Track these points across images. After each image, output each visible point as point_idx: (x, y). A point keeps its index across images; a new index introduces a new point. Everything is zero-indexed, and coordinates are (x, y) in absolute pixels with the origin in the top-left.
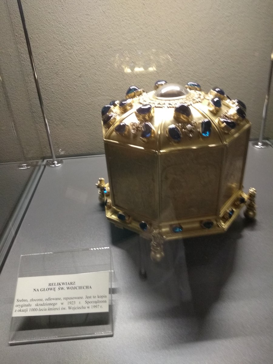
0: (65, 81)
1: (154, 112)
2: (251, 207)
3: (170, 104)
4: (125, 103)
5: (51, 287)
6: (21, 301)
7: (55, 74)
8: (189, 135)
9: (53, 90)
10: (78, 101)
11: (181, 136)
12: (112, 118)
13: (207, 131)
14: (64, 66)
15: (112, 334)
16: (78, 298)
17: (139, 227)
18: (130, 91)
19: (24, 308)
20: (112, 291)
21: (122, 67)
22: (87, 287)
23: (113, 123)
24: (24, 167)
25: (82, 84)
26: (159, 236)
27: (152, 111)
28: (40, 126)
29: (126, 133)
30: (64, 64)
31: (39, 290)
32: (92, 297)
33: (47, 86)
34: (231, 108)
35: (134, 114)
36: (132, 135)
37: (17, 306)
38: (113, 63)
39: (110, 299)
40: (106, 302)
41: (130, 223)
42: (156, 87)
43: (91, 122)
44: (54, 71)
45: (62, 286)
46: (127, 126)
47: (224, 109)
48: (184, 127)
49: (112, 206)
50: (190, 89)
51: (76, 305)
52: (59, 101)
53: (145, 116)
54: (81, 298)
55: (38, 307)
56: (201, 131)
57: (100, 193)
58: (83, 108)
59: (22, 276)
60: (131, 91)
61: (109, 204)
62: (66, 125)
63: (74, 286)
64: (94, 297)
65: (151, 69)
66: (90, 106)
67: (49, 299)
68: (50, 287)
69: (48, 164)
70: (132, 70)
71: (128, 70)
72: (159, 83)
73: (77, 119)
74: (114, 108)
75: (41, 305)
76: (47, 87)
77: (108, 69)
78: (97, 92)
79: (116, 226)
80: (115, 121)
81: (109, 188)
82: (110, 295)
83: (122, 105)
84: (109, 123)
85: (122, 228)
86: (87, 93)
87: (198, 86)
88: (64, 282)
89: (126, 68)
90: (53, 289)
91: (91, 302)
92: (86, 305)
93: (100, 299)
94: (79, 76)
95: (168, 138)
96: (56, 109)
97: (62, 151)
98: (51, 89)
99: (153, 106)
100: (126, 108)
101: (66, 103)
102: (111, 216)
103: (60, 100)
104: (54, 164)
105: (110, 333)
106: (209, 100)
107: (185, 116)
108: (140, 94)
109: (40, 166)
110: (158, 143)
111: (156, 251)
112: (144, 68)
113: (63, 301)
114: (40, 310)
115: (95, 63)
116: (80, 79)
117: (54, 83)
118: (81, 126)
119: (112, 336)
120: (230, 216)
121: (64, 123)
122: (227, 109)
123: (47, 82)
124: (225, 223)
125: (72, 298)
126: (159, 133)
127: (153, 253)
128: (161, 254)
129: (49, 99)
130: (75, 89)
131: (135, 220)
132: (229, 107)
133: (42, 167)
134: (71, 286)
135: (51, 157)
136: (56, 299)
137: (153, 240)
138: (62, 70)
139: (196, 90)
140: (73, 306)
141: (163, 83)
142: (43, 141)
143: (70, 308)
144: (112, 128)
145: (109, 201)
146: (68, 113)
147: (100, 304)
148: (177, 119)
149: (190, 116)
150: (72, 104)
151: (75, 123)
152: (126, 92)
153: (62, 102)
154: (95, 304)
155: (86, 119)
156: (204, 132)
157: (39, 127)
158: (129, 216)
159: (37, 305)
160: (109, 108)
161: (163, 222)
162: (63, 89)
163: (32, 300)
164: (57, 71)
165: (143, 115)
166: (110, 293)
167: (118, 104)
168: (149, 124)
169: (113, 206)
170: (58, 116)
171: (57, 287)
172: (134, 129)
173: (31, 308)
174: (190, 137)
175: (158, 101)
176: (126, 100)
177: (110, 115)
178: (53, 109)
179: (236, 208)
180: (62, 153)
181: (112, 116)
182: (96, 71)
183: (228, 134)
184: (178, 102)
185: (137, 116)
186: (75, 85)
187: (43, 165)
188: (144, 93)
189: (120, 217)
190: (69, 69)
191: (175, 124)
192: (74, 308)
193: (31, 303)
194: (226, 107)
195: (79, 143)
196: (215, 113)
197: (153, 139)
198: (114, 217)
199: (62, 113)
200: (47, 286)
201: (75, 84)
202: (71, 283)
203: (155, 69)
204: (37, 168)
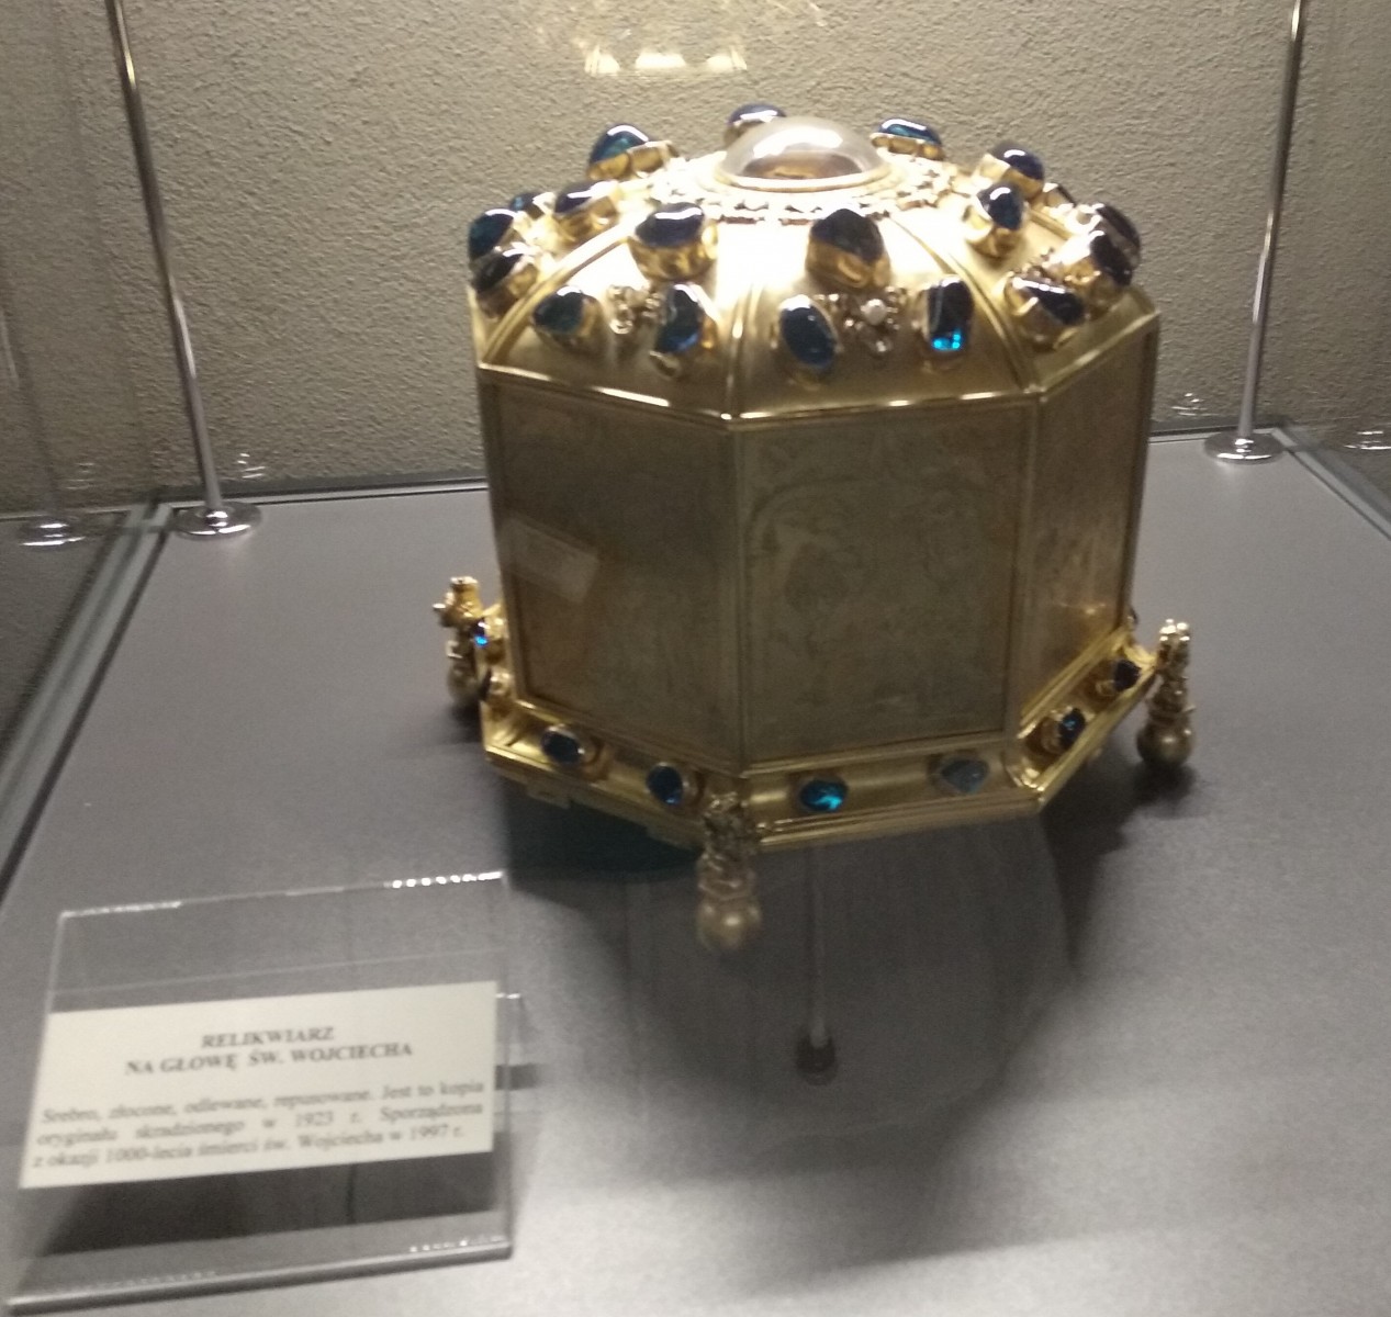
0: (278, 104)
1: (715, 241)
2: (1168, 711)
3: (791, 209)
4: (583, 200)
5: (216, 1052)
6: (65, 1117)
7: (225, 62)
8: (870, 343)
9: (210, 147)
10: (343, 207)
11: (839, 349)
12: (518, 267)
13: (952, 330)
14: (273, 24)
15: (504, 1245)
16: (349, 1097)
17: (647, 791)
18: (606, 147)
19: (81, 1148)
20: (512, 1078)
21: (571, 45)
22: (391, 1050)
23: (525, 292)
24: (54, 537)
25: (365, 123)
26: (736, 822)
27: (707, 235)
28: (138, 331)
29: (585, 332)
30: (271, 13)
31: (156, 1066)
32: (415, 1092)
33: (182, 122)
34: (1071, 241)
35: (624, 252)
36: (613, 343)
37: (47, 1139)
38: (530, 22)
39: (502, 1108)
40: (478, 1109)
41: (603, 776)
42: (734, 134)
43: (407, 319)
44: (218, 51)
45: (268, 1046)
46: (592, 300)
47: (1035, 240)
48: (848, 309)
49: (513, 697)
50: (893, 150)
51: (337, 1128)
52: (242, 205)
53: (674, 258)
54: (363, 1096)
55: (150, 1144)
56: (925, 331)
57: (455, 650)
58: (368, 244)
59: (67, 1004)
60: (613, 149)
61: (500, 692)
62: (276, 329)
63: (325, 1045)
64: (425, 1091)
65: (720, 63)
66: (408, 235)
67: (207, 1105)
68: (211, 1052)
69: (179, 523)
70: (626, 61)
71: (601, 63)
72: (746, 117)
73: (335, 301)
74: (530, 226)
75: (167, 1132)
76: (181, 129)
77: (500, 49)
78: (446, 164)
79: (532, 794)
80: (533, 281)
81: (500, 622)
82: (501, 1093)
83: (565, 206)
84: (507, 290)
85: (564, 804)
86: (389, 168)
87: (929, 134)
88: (281, 1026)
89: (596, 51)
90: (224, 1061)
91: (411, 1113)
92: (385, 1128)
93: (453, 1100)
94: (353, 80)
95: (778, 356)
96: (228, 246)
97: (253, 462)
98: (199, 140)
99: (711, 213)
100: (587, 222)
101: (279, 216)
102: (510, 745)
103: (250, 199)
104: (209, 523)
105: (497, 1242)
106: (966, 196)
107: (855, 260)
108: (657, 165)
109: (136, 536)
110: (730, 380)
111: (725, 898)
112: (684, 54)
113: (273, 1112)
114: (163, 1154)
115: (436, 15)
116: (355, 95)
117: (218, 110)
118: (354, 338)
119: (505, 1255)
120: (1068, 739)
121: (265, 318)
122: (1052, 241)
123: (180, 106)
124: (1042, 767)
125: (315, 1099)
126: (737, 333)
127: (708, 910)
128: (743, 913)
129: (191, 193)
130: (328, 143)
131: (628, 757)
132: (1060, 233)
133: (148, 543)
134: (315, 1045)
135: (199, 492)
136: (241, 1105)
137: (709, 847)
138: (264, 47)
139: (920, 152)
140: (320, 1132)
141: (766, 116)
142: (151, 412)
143: (306, 1141)
144: (519, 311)
145: (502, 677)
146: (287, 270)
147: (453, 1121)
148: (821, 275)
149: (880, 264)
150: (309, 222)
151: (323, 319)
152: (588, 151)
153: (257, 208)
154: (428, 1122)
155: (387, 301)
156: (941, 331)
157: (134, 336)
158: (598, 744)
159: (144, 1133)
160: (503, 223)
161: (755, 762)
162: (263, 140)
163: (121, 1112)
164: (238, 47)
165: (666, 252)
166: (499, 1085)
167: (547, 204)
168: (694, 291)
169: (521, 697)
170: (234, 279)
171: (243, 1053)
172: (622, 316)
173: (115, 1145)
174: (878, 356)
175: (738, 196)
176: (585, 186)
177: (508, 254)
178: (207, 243)
179: (1097, 711)
180: (255, 473)
181: (517, 258)
182: (438, 57)
183: (1045, 348)
184: (827, 201)
185: (639, 258)
186: (329, 122)
187: (152, 530)
188: (673, 160)
189: (555, 747)
190: (298, 42)
191: (810, 297)
192: (329, 1142)
193: (113, 1125)
194: (1045, 231)
195: (342, 423)
196: (996, 255)
197: (708, 360)
198: (526, 752)
199: (253, 266)
200: (193, 1049)
201: (332, 118)
202: (314, 1035)
203: (741, 64)
204: (122, 543)
